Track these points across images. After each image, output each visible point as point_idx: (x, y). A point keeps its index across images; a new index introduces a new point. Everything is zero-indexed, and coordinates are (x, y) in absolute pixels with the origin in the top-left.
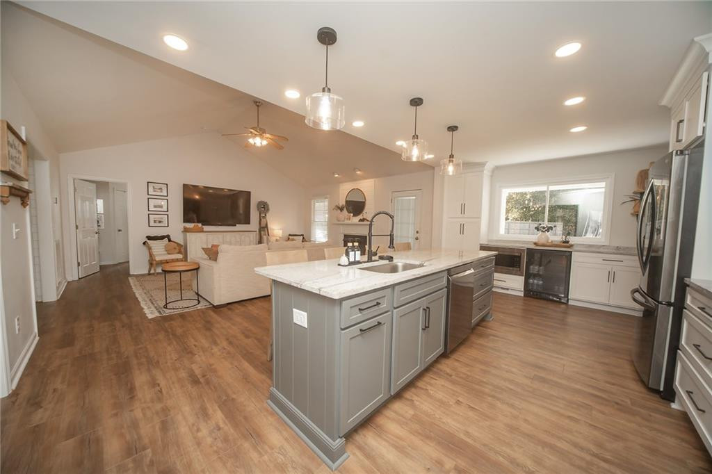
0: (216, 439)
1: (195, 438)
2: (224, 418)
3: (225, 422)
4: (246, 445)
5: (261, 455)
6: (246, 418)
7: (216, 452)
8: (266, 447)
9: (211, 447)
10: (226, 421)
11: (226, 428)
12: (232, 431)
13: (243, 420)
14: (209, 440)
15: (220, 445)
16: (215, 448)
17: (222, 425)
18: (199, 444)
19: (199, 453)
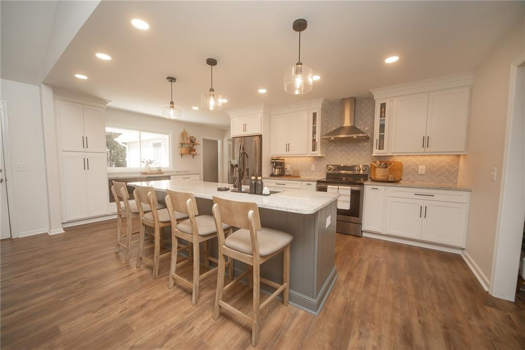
0: (368, 330)
1: (380, 344)
2: (351, 337)
3: (354, 333)
4: (355, 311)
5: (354, 301)
6: (340, 322)
7: (373, 323)
8: (348, 301)
9: (374, 329)
10: (352, 333)
11: (357, 330)
12: (355, 324)
13: (343, 323)
14: (372, 333)
15: (368, 324)
16: (372, 325)
17: (357, 334)
18: (380, 338)
19: (383, 332)
